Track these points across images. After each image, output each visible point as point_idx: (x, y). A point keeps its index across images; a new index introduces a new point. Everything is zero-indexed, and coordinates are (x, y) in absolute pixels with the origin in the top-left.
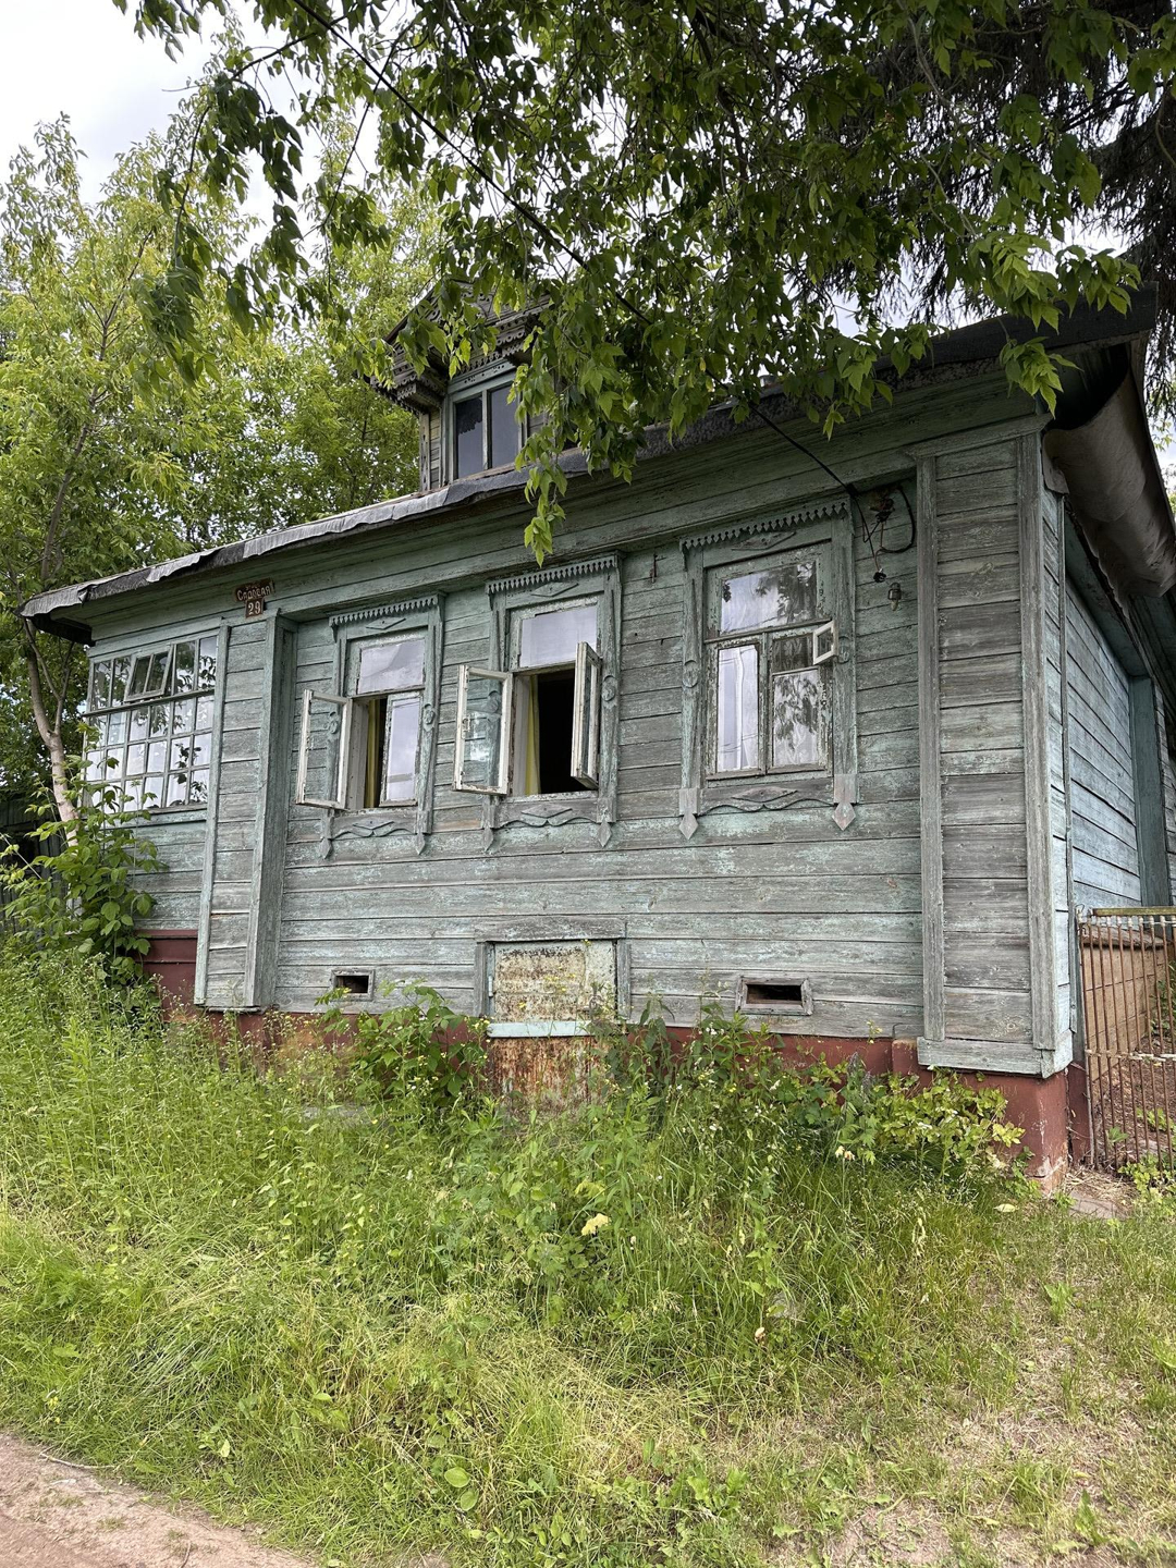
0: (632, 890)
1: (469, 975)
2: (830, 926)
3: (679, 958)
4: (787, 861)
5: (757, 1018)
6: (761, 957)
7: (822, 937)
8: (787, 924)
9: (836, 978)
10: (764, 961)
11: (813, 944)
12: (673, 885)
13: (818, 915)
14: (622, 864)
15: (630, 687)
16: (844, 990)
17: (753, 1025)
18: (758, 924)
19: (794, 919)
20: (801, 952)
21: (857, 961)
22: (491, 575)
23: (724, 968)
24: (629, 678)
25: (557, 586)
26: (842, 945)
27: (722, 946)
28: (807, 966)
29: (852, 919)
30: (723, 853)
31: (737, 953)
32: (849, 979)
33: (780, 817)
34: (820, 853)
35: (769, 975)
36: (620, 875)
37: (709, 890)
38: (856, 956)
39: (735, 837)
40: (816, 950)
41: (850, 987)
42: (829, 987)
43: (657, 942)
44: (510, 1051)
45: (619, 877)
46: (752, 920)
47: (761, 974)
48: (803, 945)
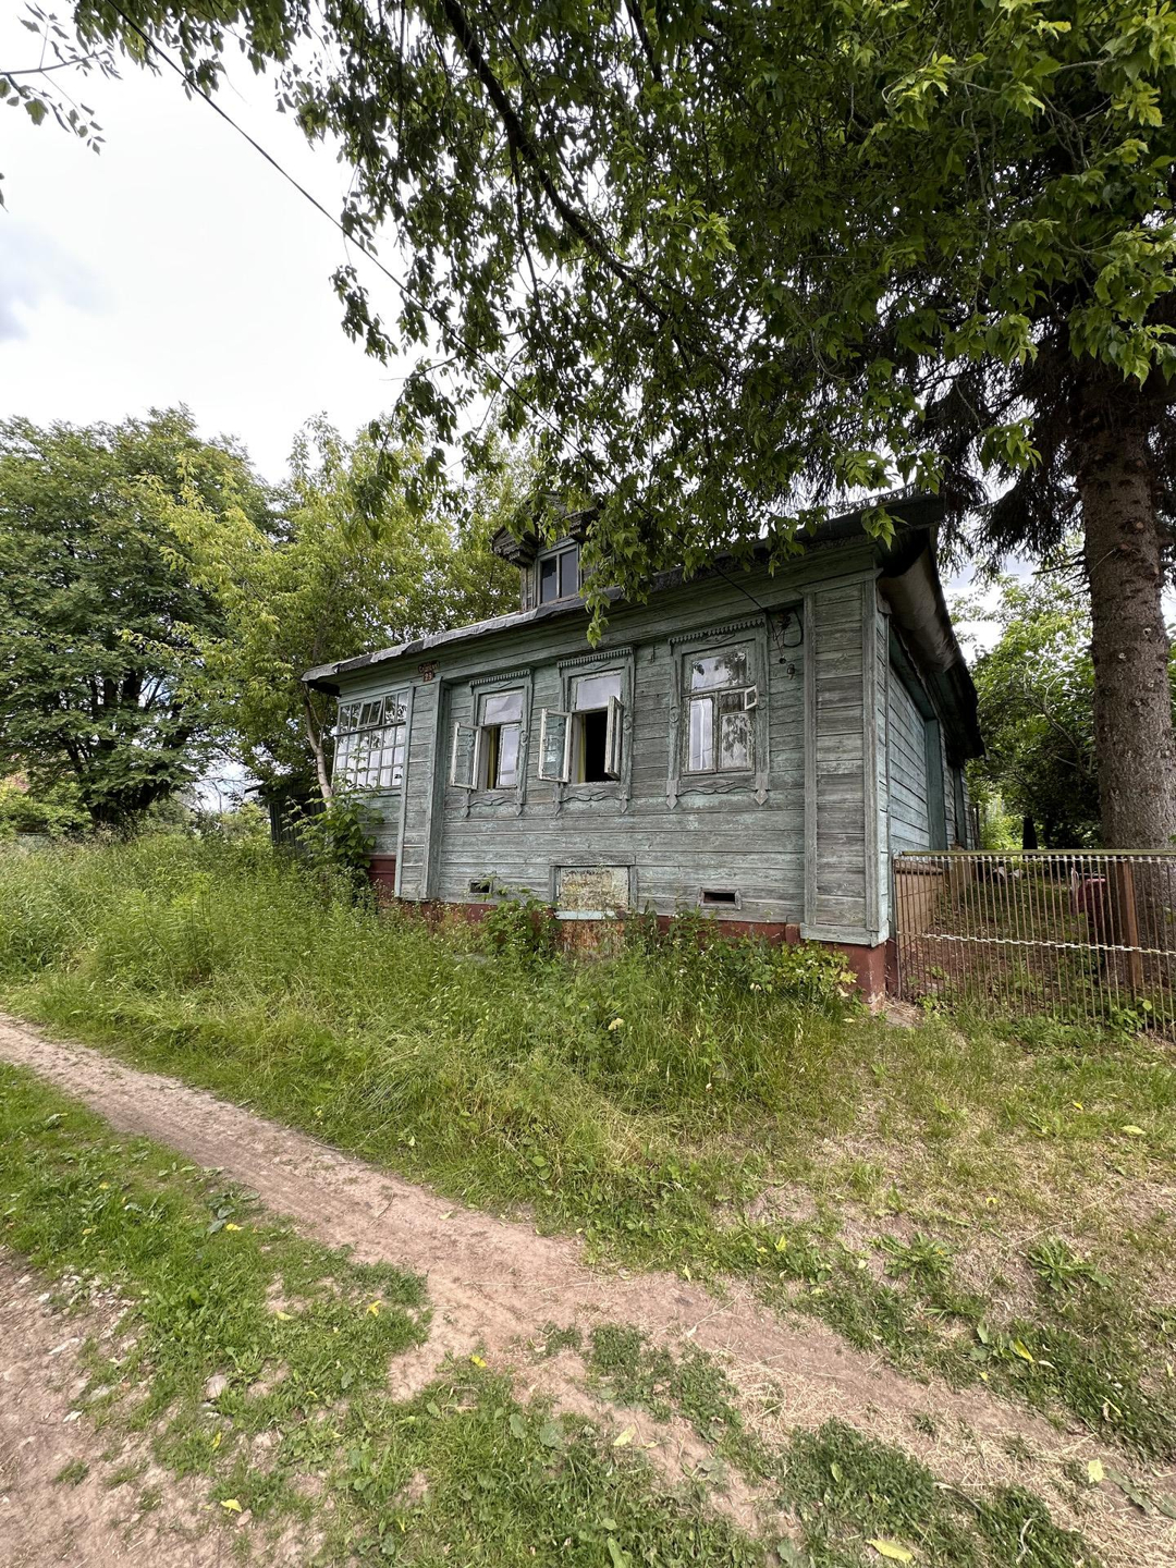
0: (639, 838)
1: (545, 884)
2: (752, 860)
3: (666, 877)
4: (728, 822)
5: (708, 911)
6: (713, 877)
7: (747, 866)
8: (728, 858)
9: (755, 889)
10: (715, 879)
11: (742, 870)
12: (663, 835)
13: (745, 853)
14: (634, 823)
15: (639, 722)
16: (759, 896)
17: (706, 915)
18: (711, 858)
19: (731, 856)
20: (735, 875)
21: (767, 880)
22: (560, 658)
23: (692, 883)
24: (639, 717)
25: (601, 664)
26: (759, 870)
27: (690, 870)
28: (739, 883)
29: (765, 856)
30: (691, 817)
31: (699, 874)
32: (762, 890)
33: (724, 797)
34: (748, 818)
35: (718, 887)
36: (632, 829)
37: (683, 838)
38: (767, 877)
39: (698, 808)
40: (744, 873)
41: (763, 894)
42: (751, 894)
43: (653, 868)
44: (568, 927)
46: (707, 856)
47: (713, 887)
48: (736, 871)
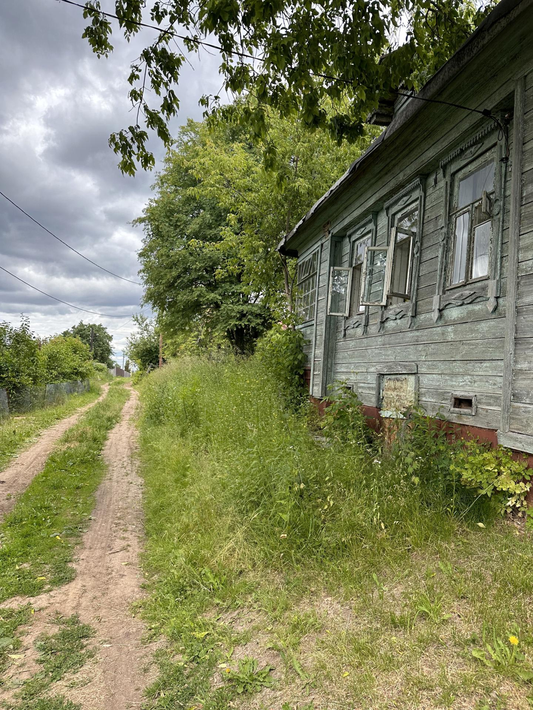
0: (420, 349)
1: (372, 388)
2: (486, 367)
3: (434, 383)
4: (472, 331)
5: (453, 414)
6: (461, 384)
7: (483, 373)
8: (470, 366)
9: (487, 396)
10: (462, 386)
11: (480, 377)
12: (433, 346)
13: (481, 361)
14: (418, 336)
15: (425, 245)
16: (490, 403)
17: (454, 418)
18: (460, 367)
19: (473, 363)
20: (475, 382)
21: (495, 387)
22: (382, 199)
23: (448, 389)
24: (425, 240)
25: (405, 199)
26: (490, 378)
27: (447, 378)
28: (477, 389)
29: (494, 363)
30: (450, 329)
31: (452, 381)
32: (491, 397)
33: (470, 307)
34: (484, 326)
35: (463, 394)
37: (444, 348)
38: (495, 384)
39: (454, 321)
40: (481, 381)
41: (492, 401)
42: (484, 401)
43: (427, 375)
45: (417, 343)
46: (458, 364)
47: (460, 394)
48: (476, 378)
